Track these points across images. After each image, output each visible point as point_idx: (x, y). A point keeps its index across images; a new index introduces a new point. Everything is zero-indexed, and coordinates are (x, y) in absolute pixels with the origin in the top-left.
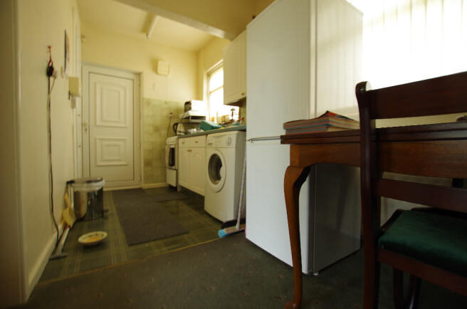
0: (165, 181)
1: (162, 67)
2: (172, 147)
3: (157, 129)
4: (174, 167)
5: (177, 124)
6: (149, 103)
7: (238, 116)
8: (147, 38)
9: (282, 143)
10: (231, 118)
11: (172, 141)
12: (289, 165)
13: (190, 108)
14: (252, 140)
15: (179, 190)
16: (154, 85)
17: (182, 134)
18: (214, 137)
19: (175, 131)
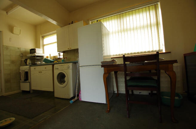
0: (20, 89)
1: (16, 30)
2: (26, 71)
3: (13, 62)
4: (28, 81)
5: (26, 60)
6: (7, 48)
7: (62, 56)
8: (7, 14)
9: (102, 67)
10: (59, 57)
11: (25, 68)
12: (104, 73)
13: (35, 52)
14: (82, 66)
15: (31, 92)
16: (10, 39)
17: (30, 64)
18: (60, 65)
19: (26, 63)
